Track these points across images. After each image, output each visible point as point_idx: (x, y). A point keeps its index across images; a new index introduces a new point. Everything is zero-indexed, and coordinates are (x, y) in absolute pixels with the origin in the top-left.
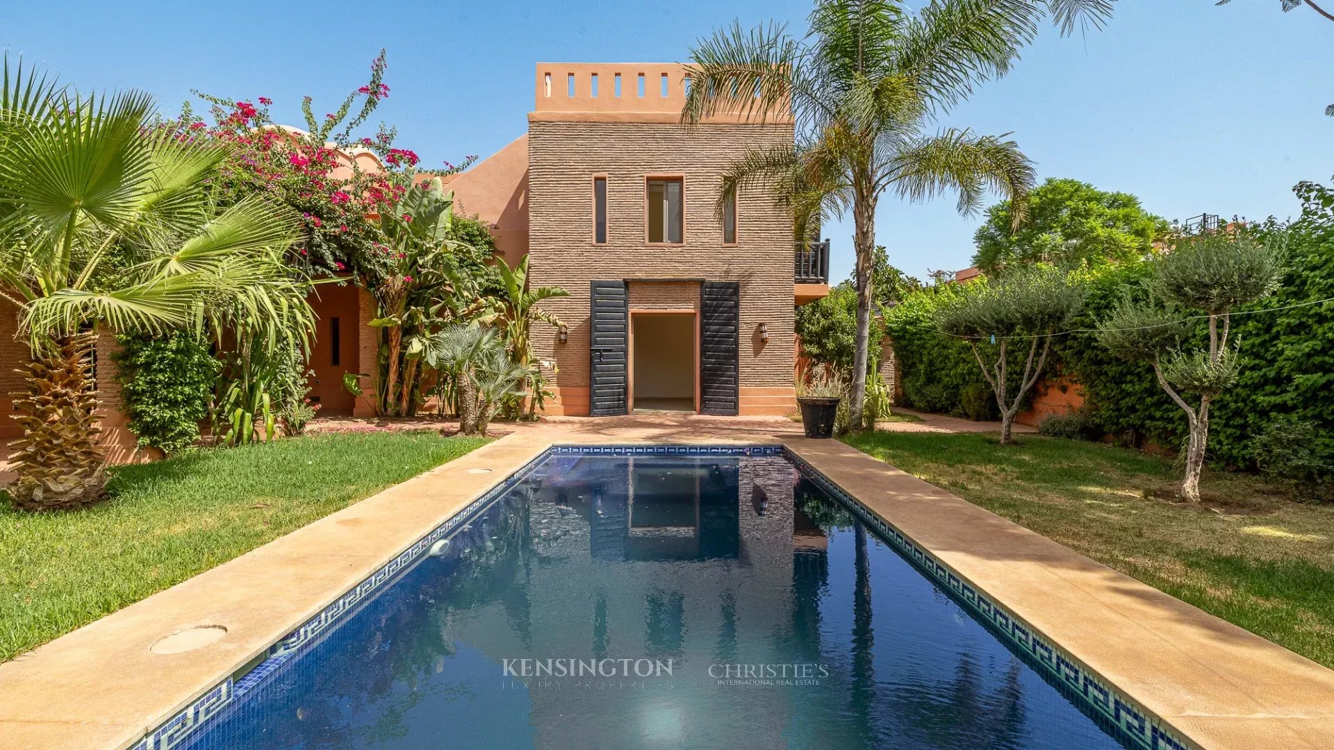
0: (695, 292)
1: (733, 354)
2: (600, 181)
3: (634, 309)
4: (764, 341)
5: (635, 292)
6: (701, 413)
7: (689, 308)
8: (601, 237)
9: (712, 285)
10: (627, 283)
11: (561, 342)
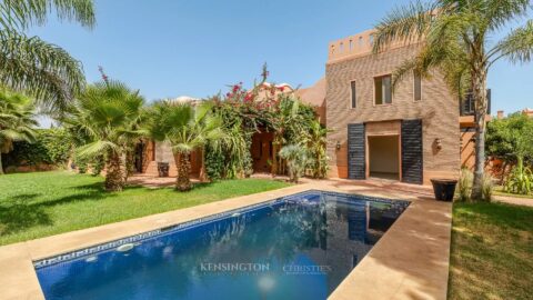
0: (399, 126)
1: (420, 154)
2: (353, 83)
3: (368, 134)
4: (439, 148)
5: (368, 127)
6: (403, 181)
7: (396, 133)
8: (354, 106)
9: (407, 121)
10: (365, 124)
11: (338, 149)
